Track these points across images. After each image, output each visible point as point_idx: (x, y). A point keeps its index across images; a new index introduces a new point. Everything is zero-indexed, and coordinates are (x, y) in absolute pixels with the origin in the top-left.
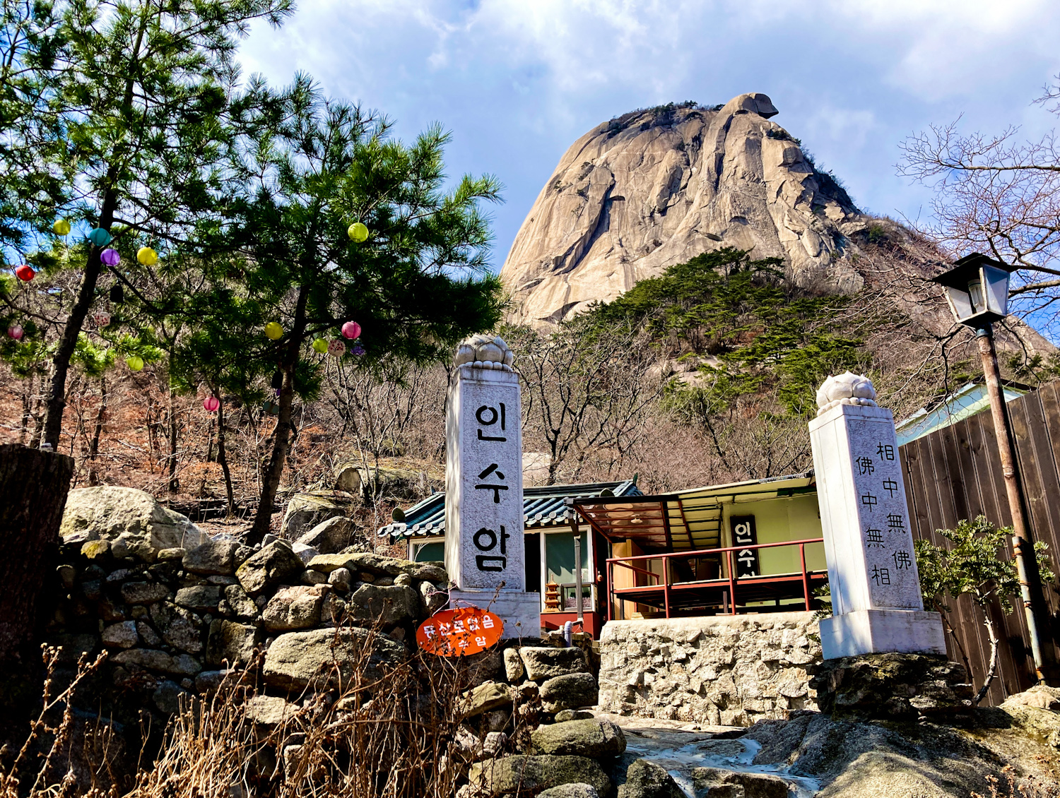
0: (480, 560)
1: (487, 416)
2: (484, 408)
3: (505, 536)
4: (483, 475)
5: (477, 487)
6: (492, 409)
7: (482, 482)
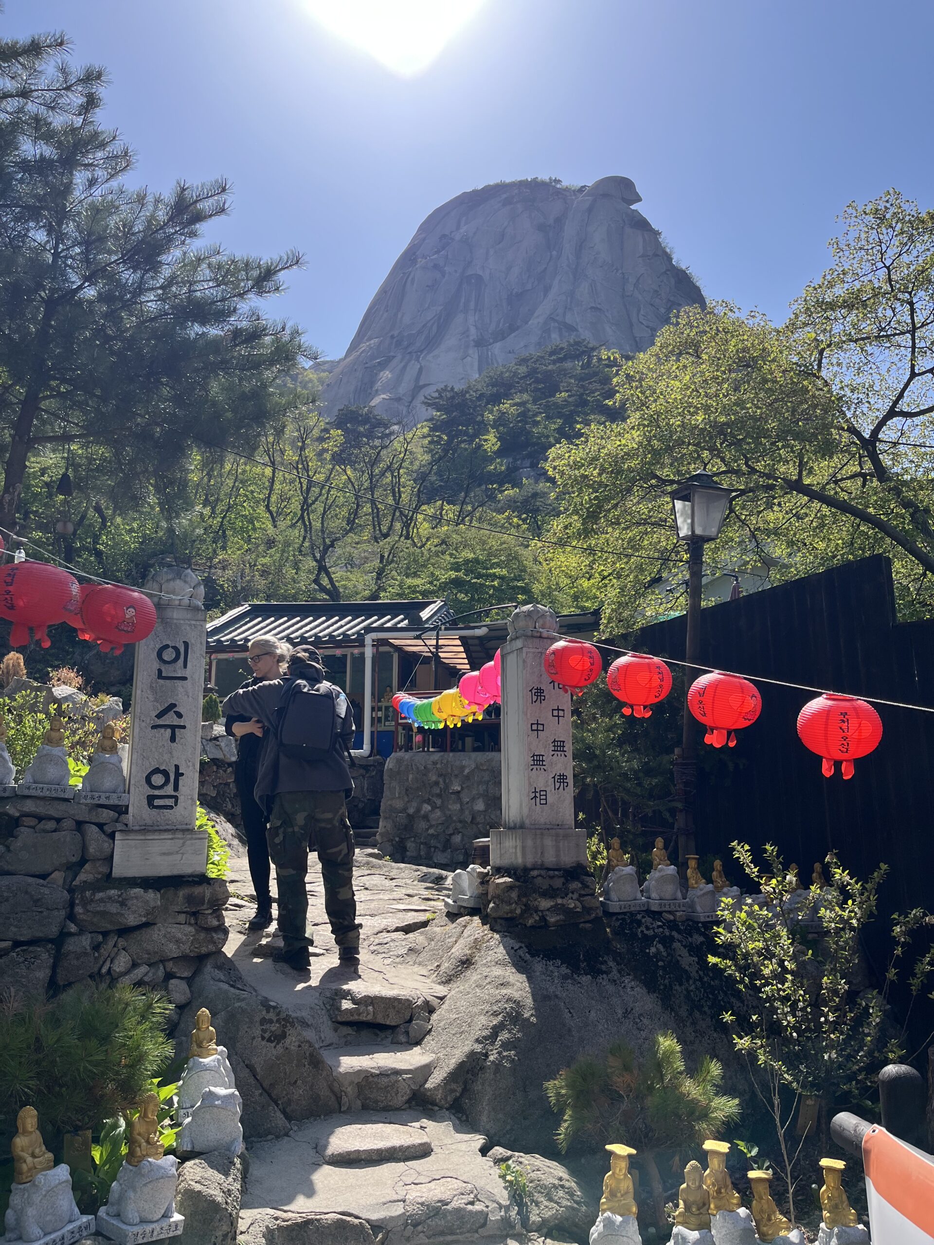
0: (151, 799)
1: (168, 655)
2: (167, 646)
3: (178, 775)
4: (159, 716)
5: (154, 727)
6: (175, 648)
7: (160, 722)
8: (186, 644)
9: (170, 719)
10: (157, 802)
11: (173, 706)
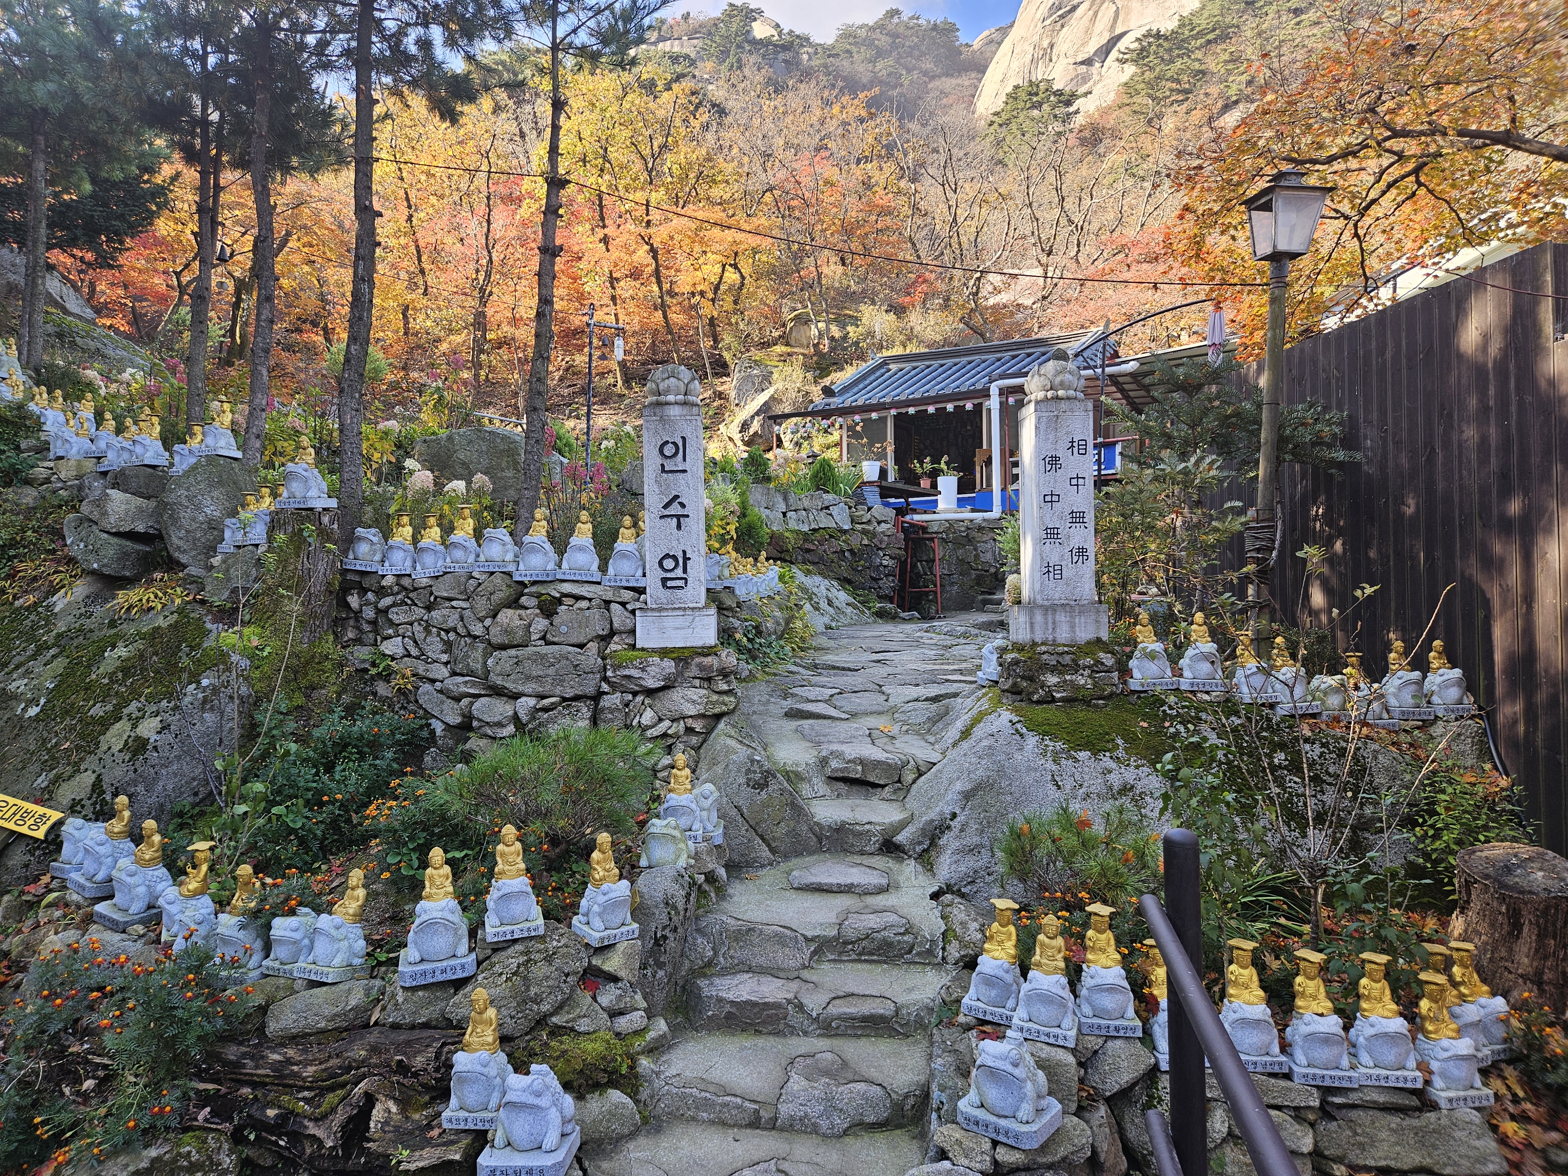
0: (664, 581)
1: (669, 450)
2: (667, 442)
3: (686, 559)
4: (666, 507)
5: (662, 517)
6: (674, 443)
7: (667, 512)
8: (684, 438)
9: (675, 509)
10: (670, 584)
11: (676, 497)
